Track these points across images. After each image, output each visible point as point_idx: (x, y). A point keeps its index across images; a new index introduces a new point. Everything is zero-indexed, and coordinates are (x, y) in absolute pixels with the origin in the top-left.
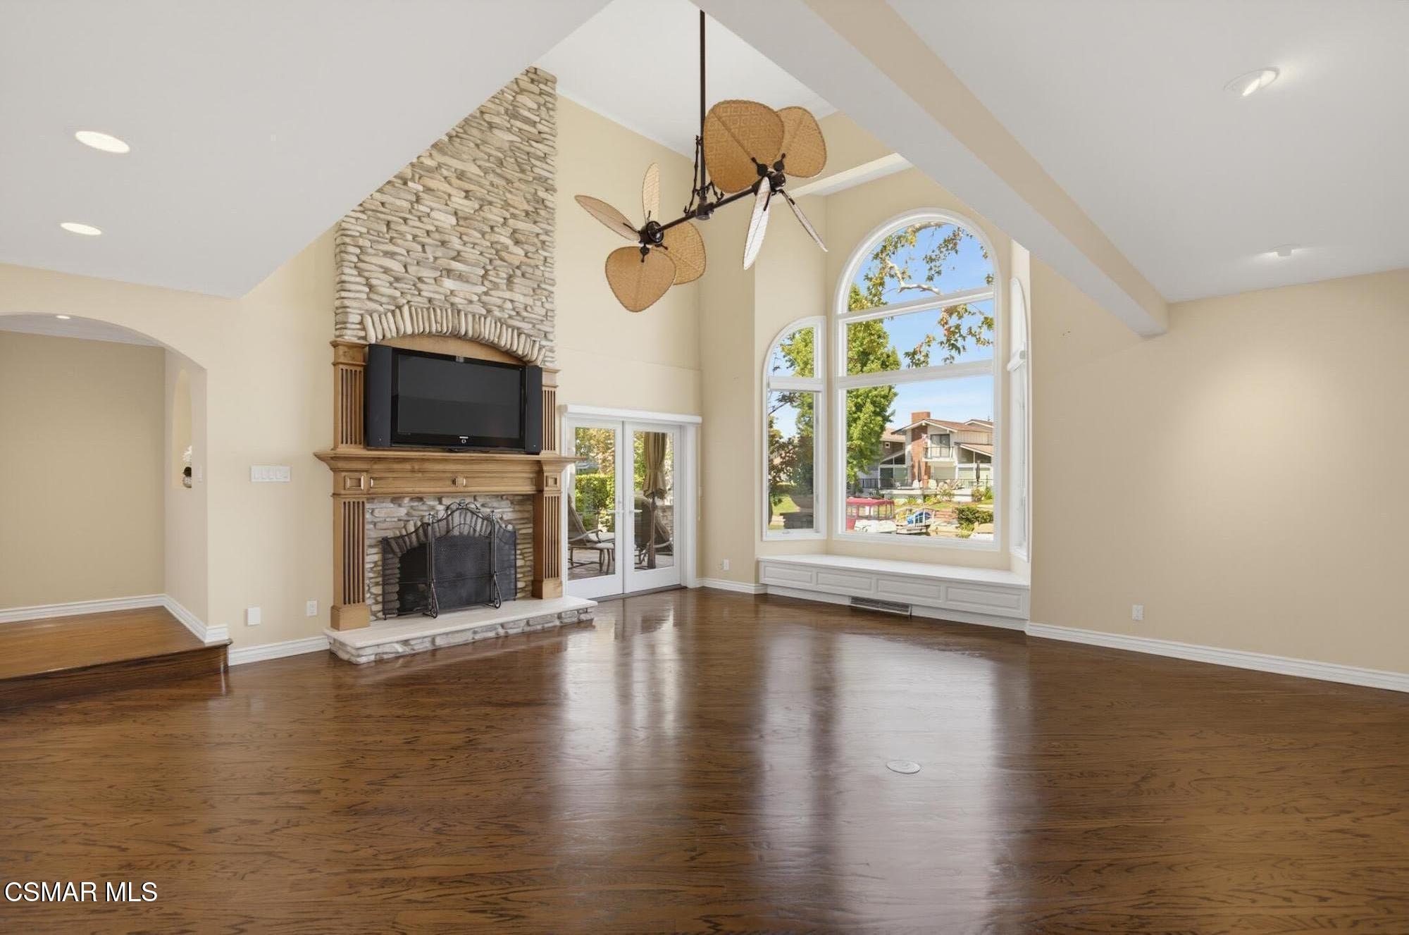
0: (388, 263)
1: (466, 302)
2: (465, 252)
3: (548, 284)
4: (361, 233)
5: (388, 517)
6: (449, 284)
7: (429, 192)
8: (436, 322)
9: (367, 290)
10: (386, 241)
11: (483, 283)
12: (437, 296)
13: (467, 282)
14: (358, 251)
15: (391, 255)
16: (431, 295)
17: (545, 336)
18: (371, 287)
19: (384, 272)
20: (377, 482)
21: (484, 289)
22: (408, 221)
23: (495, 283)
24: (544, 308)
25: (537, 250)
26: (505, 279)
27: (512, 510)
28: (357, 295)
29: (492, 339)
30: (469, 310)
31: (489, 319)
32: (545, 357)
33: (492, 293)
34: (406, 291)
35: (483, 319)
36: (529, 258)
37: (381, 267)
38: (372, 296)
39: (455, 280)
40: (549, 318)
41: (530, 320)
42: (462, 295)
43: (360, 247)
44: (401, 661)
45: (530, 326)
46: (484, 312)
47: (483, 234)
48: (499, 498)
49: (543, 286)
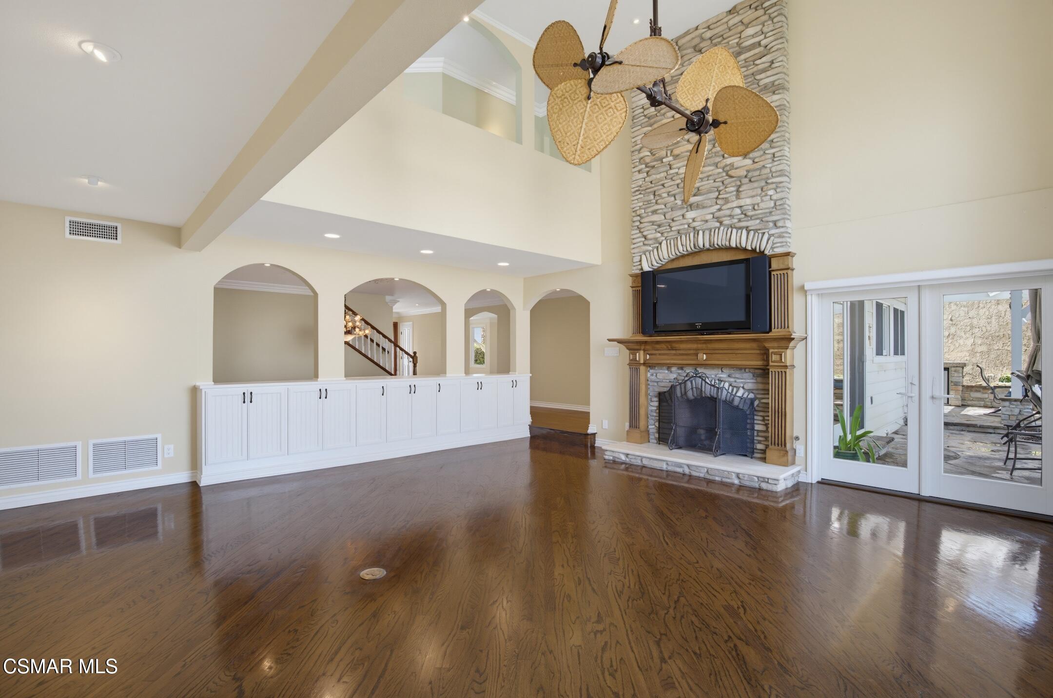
0: (655, 218)
1: (703, 223)
2: (702, 186)
3: (777, 177)
4: (639, 206)
5: (664, 379)
6: (690, 215)
7: (678, 157)
8: (682, 245)
9: (643, 239)
10: (653, 204)
11: (716, 202)
12: (682, 227)
13: (704, 207)
14: (638, 218)
15: (655, 212)
16: (678, 228)
17: (775, 225)
18: (645, 237)
19: (653, 225)
20: (651, 356)
21: (718, 207)
22: (665, 185)
23: (726, 198)
24: (772, 200)
25: (764, 152)
26: (735, 191)
27: (755, 381)
28: (638, 245)
29: (724, 244)
30: (704, 228)
31: (722, 228)
32: (774, 244)
33: (724, 207)
34: (663, 231)
35: (717, 230)
36: (756, 163)
37: (650, 222)
38: (646, 242)
39: (696, 210)
40: (778, 207)
41: (756, 217)
42: (699, 219)
43: (639, 215)
44: (623, 466)
45: (758, 221)
46: (718, 224)
47: (716, 165)
48: (743, 370)
49: (769, 181)
